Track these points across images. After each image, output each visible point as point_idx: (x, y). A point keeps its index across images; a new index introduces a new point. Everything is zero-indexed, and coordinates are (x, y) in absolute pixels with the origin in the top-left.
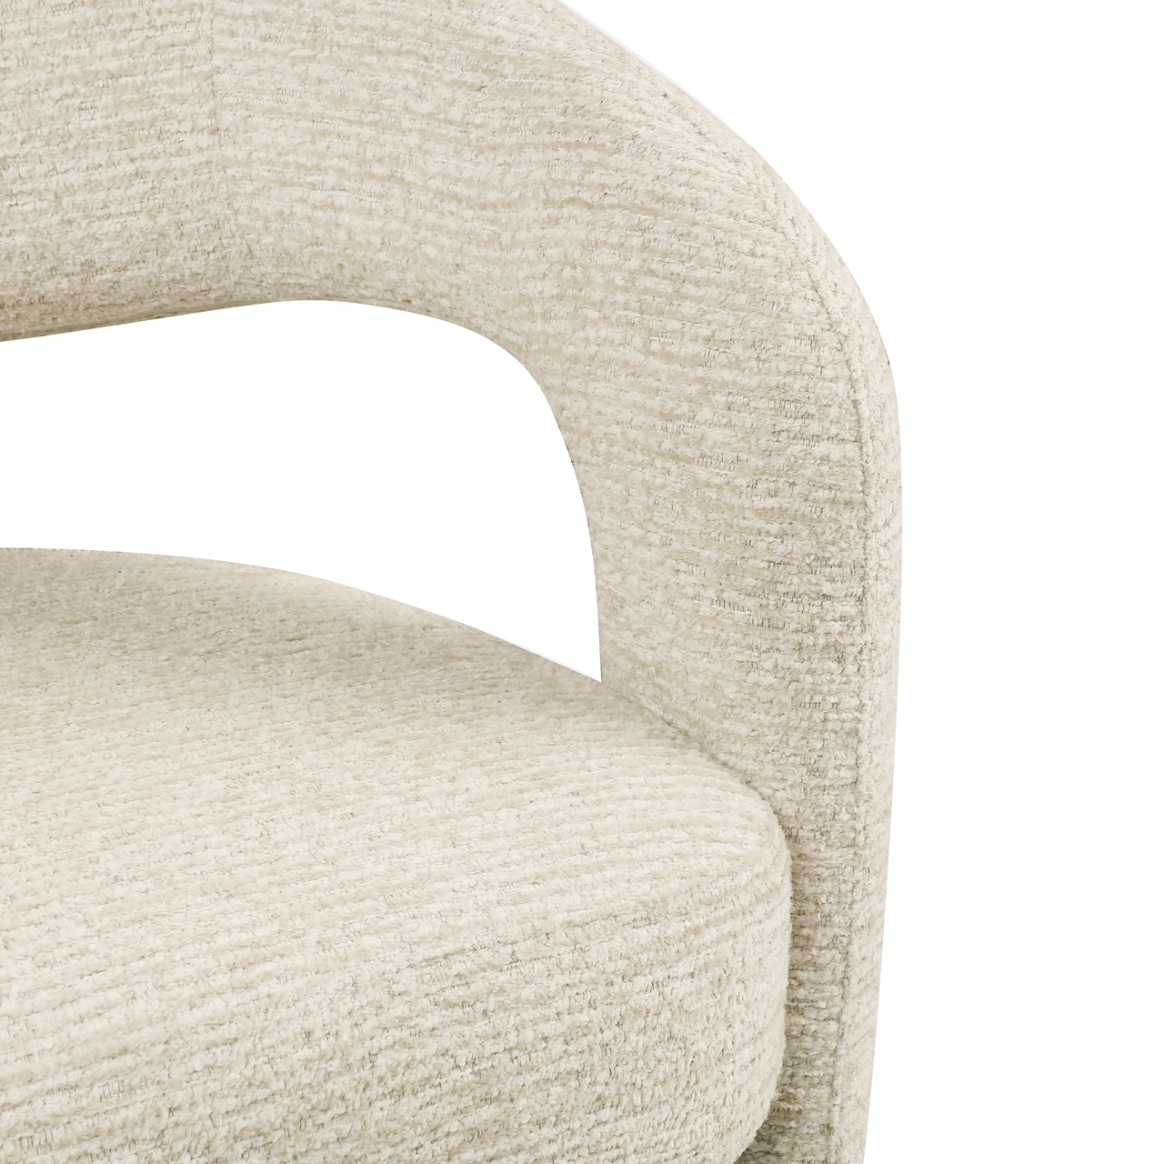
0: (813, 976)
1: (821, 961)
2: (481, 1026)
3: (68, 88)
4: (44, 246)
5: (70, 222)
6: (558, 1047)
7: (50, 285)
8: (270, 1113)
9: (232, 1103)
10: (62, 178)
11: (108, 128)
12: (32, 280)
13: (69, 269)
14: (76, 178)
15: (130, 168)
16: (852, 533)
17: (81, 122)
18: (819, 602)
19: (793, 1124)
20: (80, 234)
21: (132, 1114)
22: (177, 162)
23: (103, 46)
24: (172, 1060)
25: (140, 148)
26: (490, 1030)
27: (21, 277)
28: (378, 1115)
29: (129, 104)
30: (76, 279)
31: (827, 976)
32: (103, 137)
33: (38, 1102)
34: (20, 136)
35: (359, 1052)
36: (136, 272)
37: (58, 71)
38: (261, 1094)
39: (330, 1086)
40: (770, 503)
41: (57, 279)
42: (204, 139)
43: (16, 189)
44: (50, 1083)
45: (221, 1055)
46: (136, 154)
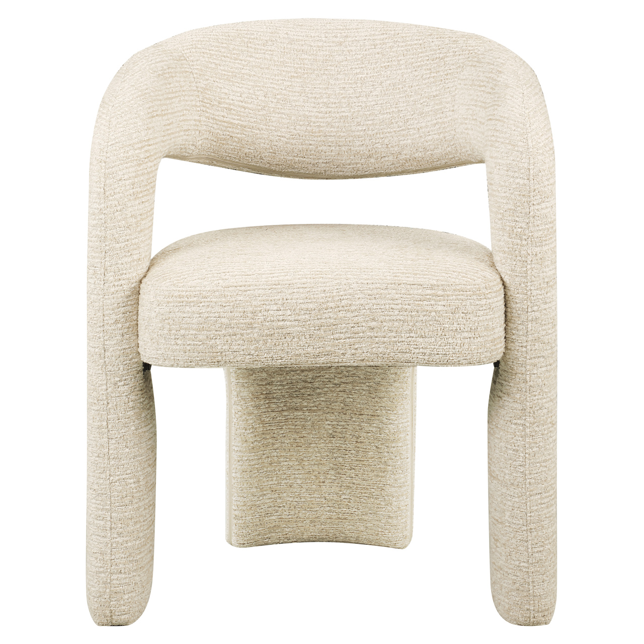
0: (517, 332)
1: (519, 328)
2: (374, 301)
3: (424, 100)
4: (415, 143)
5: (421, 137)
6: (396, 312)
7: (417, 155)
8: (311, 306)
9: (301, 301)
10: (420, 124)
11: (432, 111)
12: (412, 153)
13: (421, 150)
14: (423, 125)
15: (435, 121)
16: (525, 204)
17: (426, 109)
18: (515, 223)
19: (514, 377)
20: (423, 140)
21: (277, 298)
22: (445, 120)
23: (434, 89)
24: (289, 289)
25: (438, 116)
26: (376, 303)
27: (410, 152)
28: (341, 315)
29: (437, 104)
30: (423, 153)
31: (521, 333)
32: (430, 113)
33: (256, 290)
34: (412, 113)
35: (337, 298)
36: (436, 151)
37: (423, 95)
38: (309, 301)
39: (328, 304)
40: (504, 195)
41: (418, 153)
42: (451, 113)
43: (409, 127)
44: (260, 287)
45: (301, 290)
46: (437, 118)
